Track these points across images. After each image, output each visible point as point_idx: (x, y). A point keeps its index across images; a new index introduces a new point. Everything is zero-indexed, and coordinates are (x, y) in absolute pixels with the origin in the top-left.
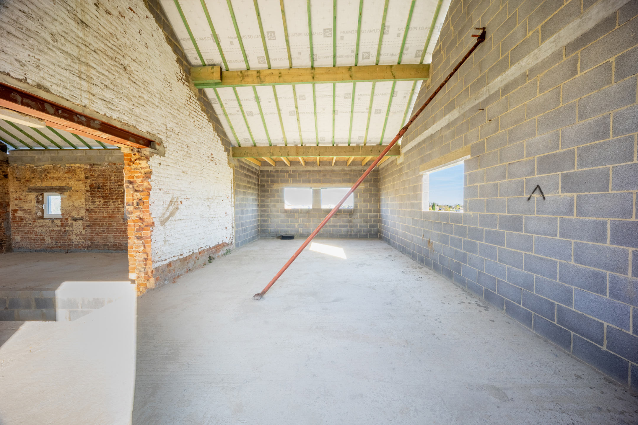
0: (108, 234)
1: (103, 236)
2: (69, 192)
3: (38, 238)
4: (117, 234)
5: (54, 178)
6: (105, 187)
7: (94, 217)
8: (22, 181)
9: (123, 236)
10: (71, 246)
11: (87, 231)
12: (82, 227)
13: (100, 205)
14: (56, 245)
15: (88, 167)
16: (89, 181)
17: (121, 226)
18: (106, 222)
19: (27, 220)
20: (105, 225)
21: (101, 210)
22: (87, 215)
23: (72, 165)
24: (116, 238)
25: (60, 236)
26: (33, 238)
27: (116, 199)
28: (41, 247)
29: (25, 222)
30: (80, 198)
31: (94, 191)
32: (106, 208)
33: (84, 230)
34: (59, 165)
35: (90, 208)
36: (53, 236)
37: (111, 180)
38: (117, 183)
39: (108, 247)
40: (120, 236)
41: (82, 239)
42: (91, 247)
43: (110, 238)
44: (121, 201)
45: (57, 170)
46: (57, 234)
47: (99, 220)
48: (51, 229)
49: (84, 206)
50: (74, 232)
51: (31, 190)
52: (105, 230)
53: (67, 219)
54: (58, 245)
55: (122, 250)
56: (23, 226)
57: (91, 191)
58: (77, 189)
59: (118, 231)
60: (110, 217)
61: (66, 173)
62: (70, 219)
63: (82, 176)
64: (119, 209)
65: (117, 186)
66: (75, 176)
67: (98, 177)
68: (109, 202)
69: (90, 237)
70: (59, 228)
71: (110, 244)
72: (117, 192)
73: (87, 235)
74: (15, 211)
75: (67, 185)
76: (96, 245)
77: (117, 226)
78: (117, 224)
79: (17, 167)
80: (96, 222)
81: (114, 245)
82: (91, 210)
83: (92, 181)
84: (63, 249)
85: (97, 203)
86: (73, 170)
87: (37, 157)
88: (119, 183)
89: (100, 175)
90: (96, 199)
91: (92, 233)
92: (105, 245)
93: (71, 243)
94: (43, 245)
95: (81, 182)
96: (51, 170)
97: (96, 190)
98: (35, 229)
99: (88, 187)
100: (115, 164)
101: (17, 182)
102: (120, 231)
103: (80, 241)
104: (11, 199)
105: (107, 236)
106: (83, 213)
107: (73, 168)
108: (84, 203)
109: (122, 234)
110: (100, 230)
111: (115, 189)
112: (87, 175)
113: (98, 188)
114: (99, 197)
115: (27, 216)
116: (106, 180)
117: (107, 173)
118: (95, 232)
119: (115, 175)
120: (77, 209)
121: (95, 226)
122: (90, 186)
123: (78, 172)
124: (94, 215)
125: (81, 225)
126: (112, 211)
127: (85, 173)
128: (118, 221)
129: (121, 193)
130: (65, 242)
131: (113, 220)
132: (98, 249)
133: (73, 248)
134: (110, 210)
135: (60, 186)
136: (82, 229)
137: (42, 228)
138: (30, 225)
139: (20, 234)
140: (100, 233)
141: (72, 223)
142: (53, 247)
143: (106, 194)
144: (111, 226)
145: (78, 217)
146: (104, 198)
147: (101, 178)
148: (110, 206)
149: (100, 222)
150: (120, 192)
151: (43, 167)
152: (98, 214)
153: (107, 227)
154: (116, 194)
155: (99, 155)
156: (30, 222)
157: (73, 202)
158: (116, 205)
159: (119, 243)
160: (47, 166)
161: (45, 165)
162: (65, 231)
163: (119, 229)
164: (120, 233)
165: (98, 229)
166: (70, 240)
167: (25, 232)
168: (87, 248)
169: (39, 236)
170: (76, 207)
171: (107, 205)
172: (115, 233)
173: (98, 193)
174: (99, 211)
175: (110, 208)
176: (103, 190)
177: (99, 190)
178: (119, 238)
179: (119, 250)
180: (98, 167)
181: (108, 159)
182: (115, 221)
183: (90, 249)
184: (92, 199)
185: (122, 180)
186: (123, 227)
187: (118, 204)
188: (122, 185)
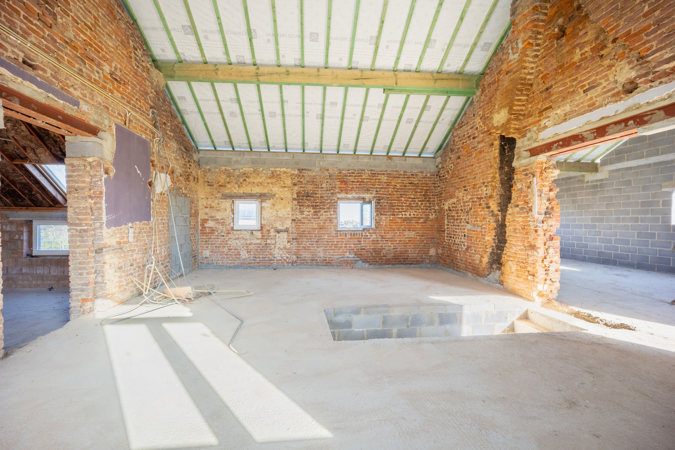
0: (317, 247)
1: (311, 250)
2: (272, 200)
3: (232, 252)
4: (328, 248)
5: (254, 183)
6: (315, 195)
7: (302, 228)
8: (215, 186)
9: (335, 250)
10: (272, 262)
11: (292, 244)
12: (287, 240)
13: (309, 215)
14: (254, 260)
15: (296, 172)
16: (296, 188)
17: (332, 239)
18: (316, 234)
19: (219, 231)
20: (314, 237)
21: (310, 220)
22: (293, 226)
23: (277, 169)
24: (326, 252)
25: (259, 251)
26: (226, 253)
27: (328, 208)
28: (235, 263)
29: (216, 234)
30: (285, 207)
31: (302, 199)
32: (316, 218)
33: (289, 244)
34: (261, 169)
35: (297, 218)
36: (251, 250)
37: (322, 188)
38: (330, 190)
39: (316, 263)
40: (332, 250)
41: (285, 253)
42: (296, 263)
43: (319, 252)
44: (334, 211)
45: (258, 175)
46: (256, 248)
47: (308, 231)
48: (248, 242)
49: (290, 216)
50: (277, 245)
51: (226, 197)
52: (315, 243)
53: (269, 231)
54: (256, 260)
55: (333, 266)
56: (215, 239)
57: (298, 200)
58: (282, 196)
59: (329, 244)
60: (320, 228)
61: (269, 178)
62: (272, 230)
63: (289, 182)
64: (332, 220)
65: (330, 194)
66: (279, 182)
67: (307, 184)
68: (320, 211)
69: (295, 251)
70: (258, 241)
71: (319, 259)
72: (329, 201)
73: (292, 249)
74: (205, 221)
75: (270, 192)
76: (303, 260)
77: (328, 239)
78: (328, 236)
79: (209, 170)
80: (304, 234)
81: (324, 260)
82: (299, 220)
83: (299, 188)
84: (262, 265)
85: (305, 213)
86: (277, 175)
87: (234, 159)
88: (332, 191)
89: (309, 182)
90: (305, 208)
91: (298, 247)
92: (313, 260)
93: (273, 259)
94: (237, 261)
95: (286, 189)
96: (251, 174)
97: (305, 198)
98: (228, 242)
99: (295, 195)
101: (208, 187)
102: (331, 245)
103: (284, 255)
104: (200, 207)
105: (316, 250)
106: (288, 224)
107: (278, 173)
108: (290, 213)
109: (333, 248)
110: (308, 243)
111: (327, 198)
112: (294, 182)
113: (307, 197)
114: (308, 206)
115: (220, 227)
116: (316, 188)
117: (318, 180)
118: (302, 246)
119: (327, 182)
120: (282, 219)
121: (303, 239)
122: (297, 193)
123: (283, 178)
124: (302, 227)
125: (285, 238)
126: (323, 222)
127: (292, 178)
128: (330, 234)
129: (334, 203)
130: (266, 258)
131: (324, 232)
132: (305, 265)
133: (275, 264)
134: (321, 220)
135: (261, 193)
136: (286, 242)
137: (237, 241)
138: (223, 238)
139: (209, 248)
140: (308, 247)
141: (275, 236)
142: (250, 263)
143: (316, 203)
144: (321, 239)
145: (283, 228)
146: (314, 207)
147: (311, 185)
148: (321, 217)
149: (309, 234)
150: (333, 201)
151: (241, 170)
152: (307, 225)
153: (316, 240)
154: (328, 203)
155: (308, 159)
156: (223, 234)
157: (277, 211)
158: (328, 215)
159: (329, 258)
160: (248, 169)
161: (244, 169)
162: (266, 244)
163: (330, 242)
164: (332, 247)
165: (306, 242)
166: (271, 254)
167: (216, 245)
168: (292, 264)
169: (233, 250)
170: (280, 217)
171: (317, 215)
172: (325, 247)
173: (307, 202)
174: (307, 221)
175: (321, 219)
176: (312, 199)
177: (309, 198)
178: (330, 252)
179: (329, 265)
180: (308, 172)
181: (319, 164)
182: (326, 234)
183: (295, 265)
184: (300, 209)
185: (335, 188)
186: (335, 240)
187: (331, 214)
188: (335, 193)
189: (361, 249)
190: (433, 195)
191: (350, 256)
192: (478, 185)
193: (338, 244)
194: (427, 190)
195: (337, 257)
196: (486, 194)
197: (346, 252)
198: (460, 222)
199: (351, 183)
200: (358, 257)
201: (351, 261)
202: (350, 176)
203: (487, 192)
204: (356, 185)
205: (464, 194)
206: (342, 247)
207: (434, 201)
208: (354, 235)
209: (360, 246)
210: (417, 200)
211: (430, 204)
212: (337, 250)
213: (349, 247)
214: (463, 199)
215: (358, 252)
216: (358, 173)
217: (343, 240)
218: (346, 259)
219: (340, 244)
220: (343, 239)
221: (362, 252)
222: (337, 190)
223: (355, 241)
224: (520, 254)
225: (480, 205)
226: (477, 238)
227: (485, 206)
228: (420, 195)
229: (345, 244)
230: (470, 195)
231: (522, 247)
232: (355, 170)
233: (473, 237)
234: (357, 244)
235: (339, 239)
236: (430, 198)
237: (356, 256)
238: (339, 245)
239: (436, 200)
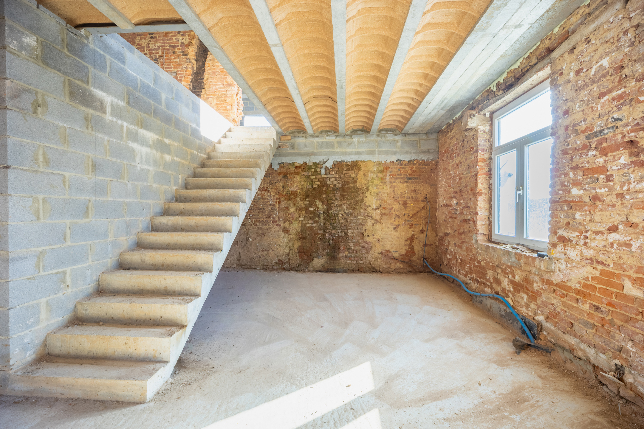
192: (171, 34)
196: (182, 43)
203: (183, 41)
205: (150, 41)
214: (149, 47)
224: (219, 91)
225: (174, 52)
227: (181, 54)
230: (160, 43)
231: (221, 86)
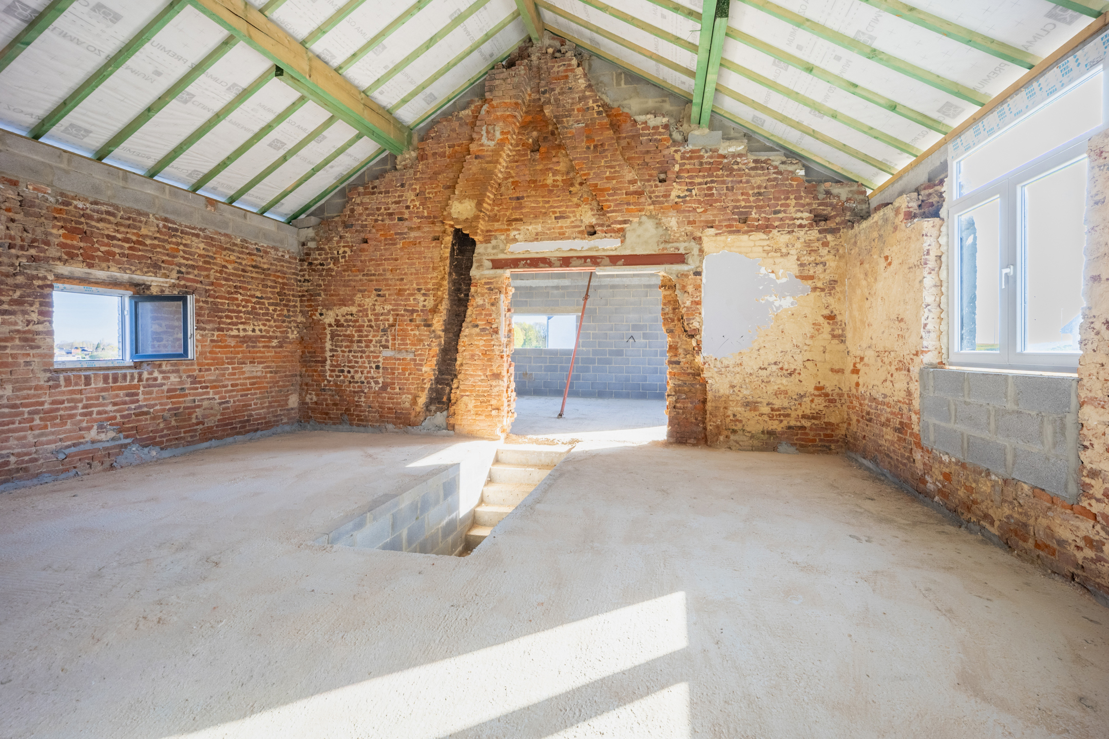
17: (34, 396)
40: (31, 429)
44: (41, 313)
55: (37, 475)
65: (24, 261)
72: (20, 279)
88: (33, 252)
100: (14, 183)
102: (29, 413)
109: (37, 422)
111: (11, 270)
119: (13, 220)
150: (37, 283)
154: (17, 286)
158: (16, 324)
159: (18, 455)
163: (23, 405)
164: (32, 420)
179: (20, 479)
182: (9, 381)
185: (47, 243)
186: (46, 398)
187: (28, 323)
188: (47, 260)
189: (136, 415)
190: (293, 296)
191: (103, 437)
192: (408, 292)
193: (58, 410)
194: (284, 284)
195: (53, 446)
196: (424, 306)
197: (89, 429)
198: (367, 346)
199: (106, 240)
200: (126, 437)
201: (105, 449)
202: (101, 220)
203: (425, 303)
204: (122, 247)
205: (376, 300)
206: (72, 416)
207: (295, 306)
208: (115, 380)
209: (133, 406)
210: (266, 302)
211: (289, 311)
212: (53, 426)
213: (99, 413)
214: (374, 310)
215: (129, 422)
216: (129, 219)
217: (78, 396)
218: (88, 447)
219: (66, 409)
220: (80, 392)
221: (138, 421)
222: (53, 252)
223: (117, 396)
224: (480, 386)
225: (411, 320)
226: (404, 370)
227: (422, 323)
228: (273, 293)
229: (85, 407)
230: (390, 304)
231: (483, 377)
232: (117, 208)
233: (398, 369)
234: (125, 403)
235: (63, 393)
236: (289, 301)
237: (121, 435)
238: (62, 412)
239: (298, 304)
